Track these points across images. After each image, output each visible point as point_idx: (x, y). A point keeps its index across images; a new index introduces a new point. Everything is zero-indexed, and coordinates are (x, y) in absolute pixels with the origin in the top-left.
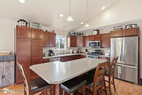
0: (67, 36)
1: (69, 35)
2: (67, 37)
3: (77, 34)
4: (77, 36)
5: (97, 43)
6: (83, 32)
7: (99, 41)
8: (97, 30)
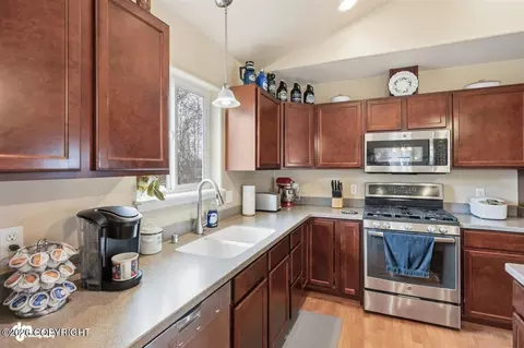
1: (246, 80)
3: (282, 87)
4: (283, 97)
5: (431, 147)
6: (311, 81)
7: (444, 134)
8: (414, 70)
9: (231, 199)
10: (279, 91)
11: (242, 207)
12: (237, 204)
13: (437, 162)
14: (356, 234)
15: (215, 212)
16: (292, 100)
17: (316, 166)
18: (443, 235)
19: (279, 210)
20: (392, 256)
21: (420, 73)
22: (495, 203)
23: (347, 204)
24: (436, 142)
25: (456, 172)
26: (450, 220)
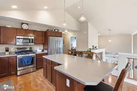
5: (31, 40)
7: (33, 38)
8: (27, 24)
13: (32, 43)
14: (15, 59)
18: (33, 55)
20: (24, 62)
21: (28, 25)
22: (40, 49)
23: (10, 53)
24: (32, 39)
25: (35, 44)
26: (34, 53)
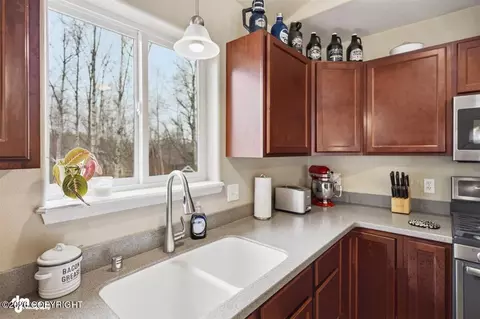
0: (231, 47)
1: (252, 28)
2: (233, 53)
3: (314, 41)
4: (315, 55)
6: (357, 30)
9: (235, 196)
10: (309, 47)
11: (252, 205)
12: (246, 201)
15: (202, 216)
16: (329, 59)
17: (365, 150)
19: (307, 212)
23: (418, 208)
